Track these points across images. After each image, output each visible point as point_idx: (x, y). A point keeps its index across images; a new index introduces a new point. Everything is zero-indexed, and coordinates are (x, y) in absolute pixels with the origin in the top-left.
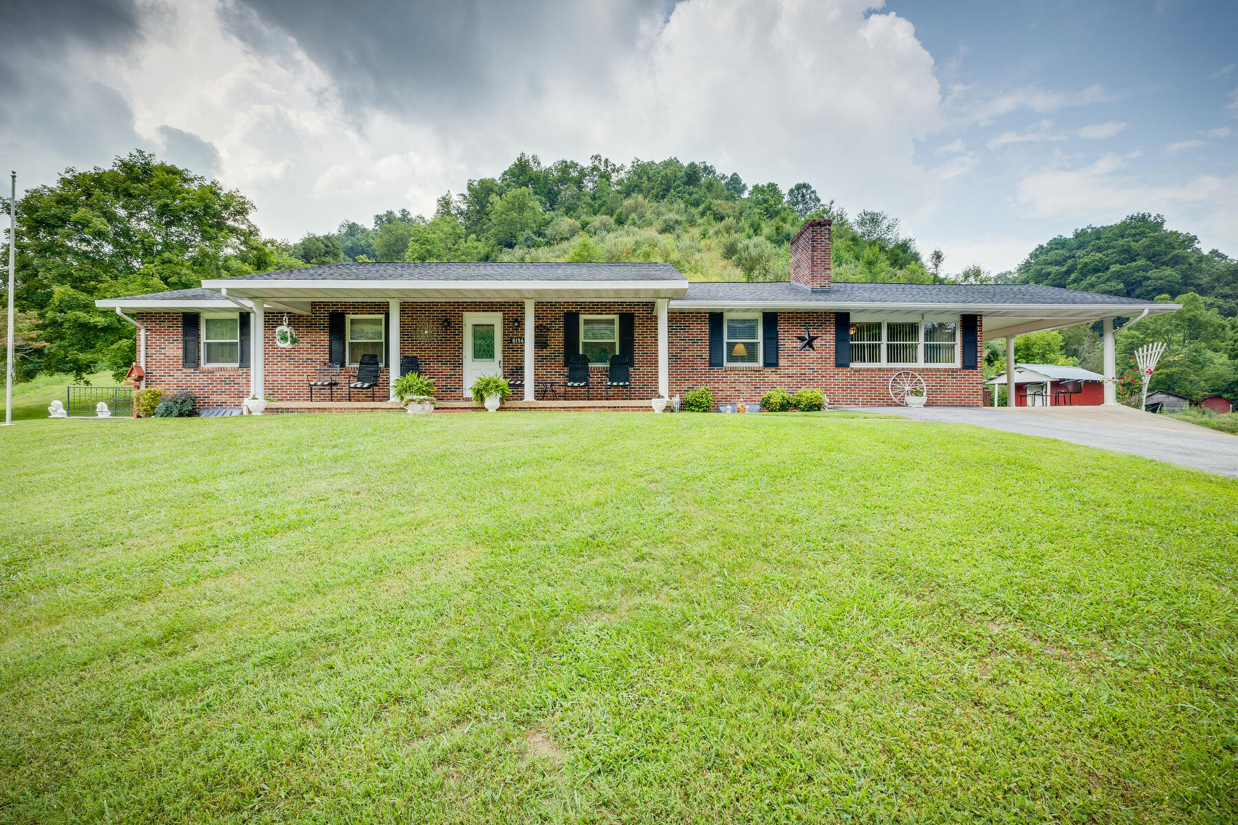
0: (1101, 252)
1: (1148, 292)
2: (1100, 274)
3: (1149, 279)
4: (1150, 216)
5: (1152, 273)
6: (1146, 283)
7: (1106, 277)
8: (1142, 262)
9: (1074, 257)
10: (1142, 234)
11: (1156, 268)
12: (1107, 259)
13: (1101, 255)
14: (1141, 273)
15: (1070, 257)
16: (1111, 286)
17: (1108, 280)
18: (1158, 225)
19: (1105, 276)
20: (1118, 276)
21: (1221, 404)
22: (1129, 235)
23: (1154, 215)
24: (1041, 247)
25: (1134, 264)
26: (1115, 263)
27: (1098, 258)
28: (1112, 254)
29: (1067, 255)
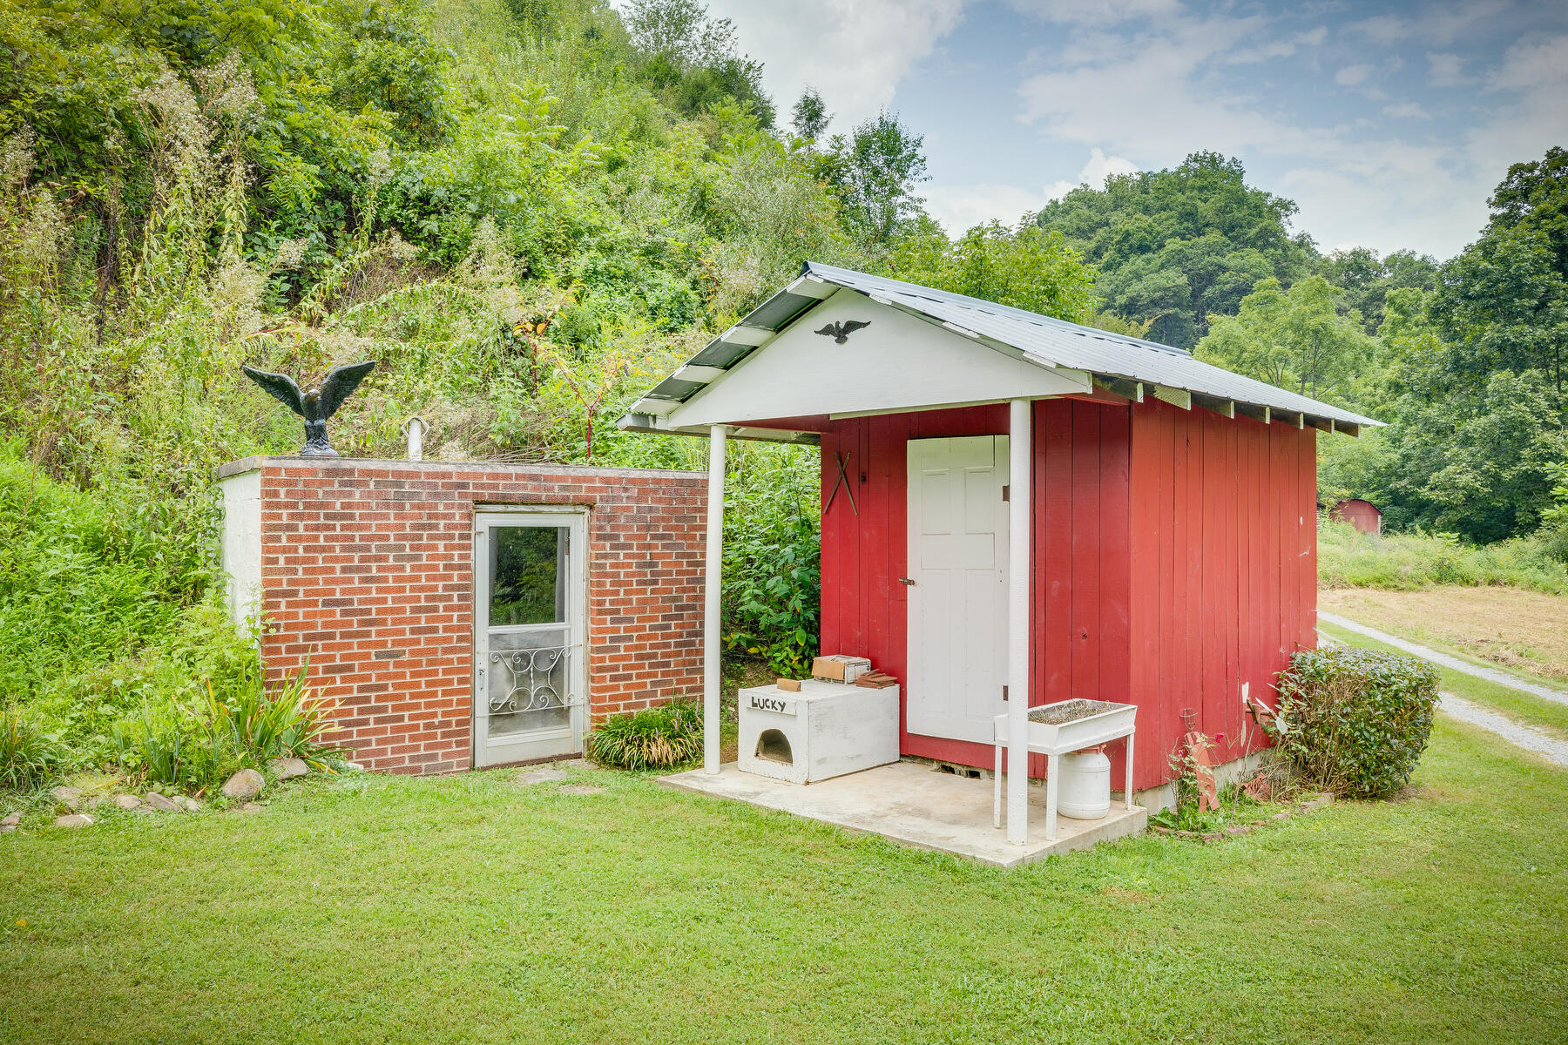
0: (1151, 215)
1: (1224, 295)
2: (1150, 255)
3: (1224, 269)
4: (1222, 160)
5: (1230, 260)
6: (1222, 277)
7: (1159, 262)
8: (1214, 236)
9: (1107, 224)
10: (1212, 188)
11: (1235, 249)
12: (1159, 229)
13: (1150, 220)
14: (1215, 259)
15: (1100, 225)
16: (1168, 279)
17: (1162, 266)
18: (1236, 175)
19: (1157, 258)
20: (1179, 259)
21: (1364, 515)
22: (1193, 188)
23: (1227, 159)
24: (1055, 203)
25: (1202, 239)
26: (1173, 235)
27: (1145, 225)
28: (1167, 219)
29: (1097, 219)
